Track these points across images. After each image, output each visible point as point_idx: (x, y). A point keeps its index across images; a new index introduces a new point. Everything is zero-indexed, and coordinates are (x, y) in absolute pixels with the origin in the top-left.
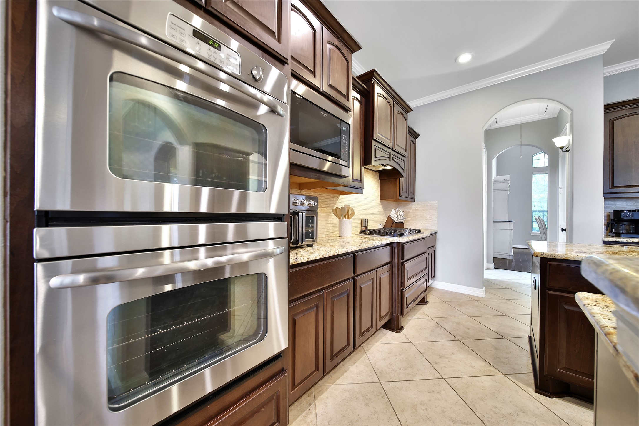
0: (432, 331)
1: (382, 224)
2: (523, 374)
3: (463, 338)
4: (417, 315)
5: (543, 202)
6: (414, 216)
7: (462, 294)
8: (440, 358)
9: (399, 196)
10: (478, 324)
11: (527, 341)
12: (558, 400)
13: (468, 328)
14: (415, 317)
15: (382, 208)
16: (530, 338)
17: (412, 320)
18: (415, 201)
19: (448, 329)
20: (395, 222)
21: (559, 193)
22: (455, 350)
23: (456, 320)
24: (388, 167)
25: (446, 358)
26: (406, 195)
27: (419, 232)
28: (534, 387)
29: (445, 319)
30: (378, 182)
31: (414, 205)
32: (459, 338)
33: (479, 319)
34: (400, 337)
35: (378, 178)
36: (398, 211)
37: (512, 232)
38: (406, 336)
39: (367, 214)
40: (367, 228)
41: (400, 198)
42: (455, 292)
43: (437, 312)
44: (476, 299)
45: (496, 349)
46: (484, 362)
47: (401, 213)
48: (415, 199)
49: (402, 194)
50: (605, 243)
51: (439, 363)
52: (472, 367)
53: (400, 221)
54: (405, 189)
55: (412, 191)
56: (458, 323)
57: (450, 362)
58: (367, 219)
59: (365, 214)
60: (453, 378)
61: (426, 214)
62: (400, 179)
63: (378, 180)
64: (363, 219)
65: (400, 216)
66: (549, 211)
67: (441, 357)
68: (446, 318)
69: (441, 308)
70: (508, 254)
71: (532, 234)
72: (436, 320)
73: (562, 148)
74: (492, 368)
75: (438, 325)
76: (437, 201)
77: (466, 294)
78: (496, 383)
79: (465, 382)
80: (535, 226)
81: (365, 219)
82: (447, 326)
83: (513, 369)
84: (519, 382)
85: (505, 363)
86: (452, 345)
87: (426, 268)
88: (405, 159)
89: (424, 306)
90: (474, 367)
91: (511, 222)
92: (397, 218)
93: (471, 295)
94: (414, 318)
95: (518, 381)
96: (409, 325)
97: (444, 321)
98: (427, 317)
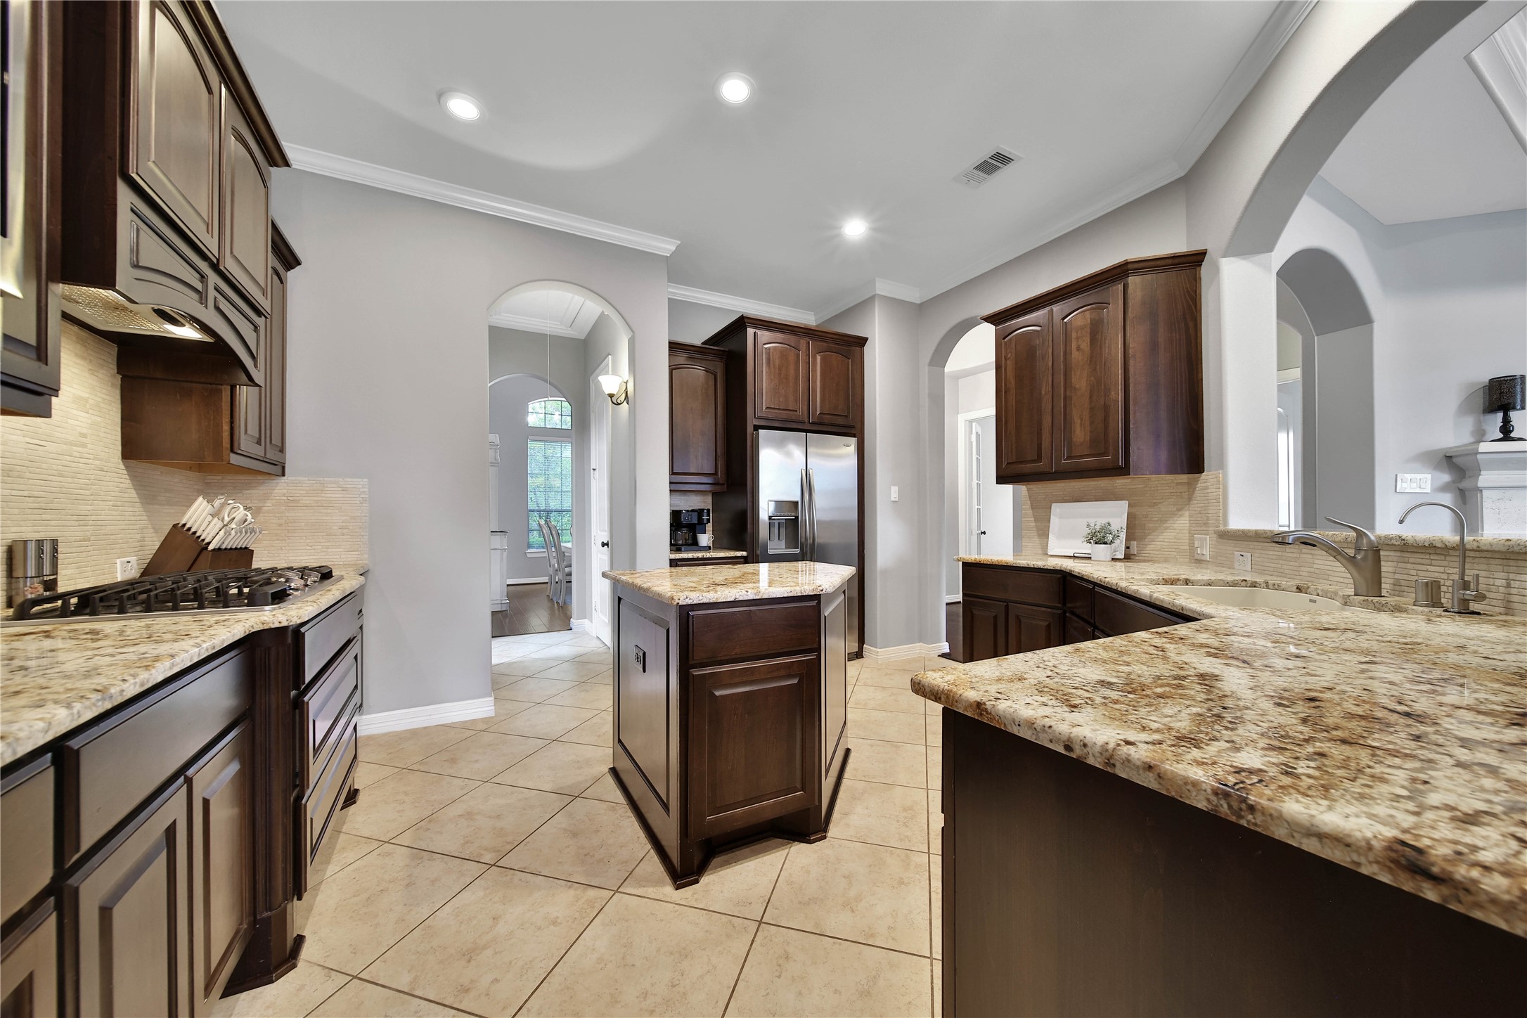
0: (408, 885)
1: (133, 559)
2: (642, 862)
3: (499, 851)
4: (335, 858)
5: (560, 494)
6: (280, 525)
7: (443, 725)
8: (469, 961)
9: (232, 451)
10: (512, 793)
11: (610, 781)
12: (706, 878)
13: (498, 817)
14: (331, 869)
15: (132, 494)
16: (614, 771)
17: (323, 887)
18: (283, 475)
19: (452, 848)
20: (211, 547)
21: (592, 478)
22: (495, 903)
23: (458, 809)
24: (188, 332)
25: (485, 947)
26: (258, 451)
27: (326, 575)
28: (667, 879)
29: (430, 821)
30: (113, 385)
31: (280, 488)
32: (488, 858)
33: (508, 778)
34: (302, 987)
35: (115, 367)
36: (223, 505)
37: (505, 554)
38: (325, 967)
39: (48, 517)
40: (51, 585)
41: (234, 459)
42: (425, 728)
43: (399, 812)
44: (481, 726)
45: (575, 835)
46: (570, 887)
47: (241, 513)
48: (283, 468)
49: (245, 444)
50: (674, 563)
51: (472, 981)
52: (554, 923)
53: (234, 541)
54: (253, 430)
55: (276, 440)
56: (469, 815)
57: (501, 952)
58: (54, 544)
59: (38, 517)
60: (530, 997)
61: (329, 518)
62: (233, 388)
63: (113, 376)
64: (25, 542)
65: (233, 525)
66: (574, 511)
67: (469, 955)
68: (430, 818)
69: (406, 793)
70: (499, 602)
71: (529, 555)
72: (406, 839)
73: (611, 396)
74: (592, 893)
75: (420, 853)
76: (366, 480)
77: (453, 723)
78: (615, 925)
79: (560, 984)
80: (535, 537)
81: (40, 543)
82: (447, 841)
83: (622, 863)
84: (645, 889)
85: (605, 860)
86: (481, 894)
87: (356, 687)
88: (260, 321)
89: (350, 813)
90: (559, 921)
91: (504, 534)
92: (222, 533)
93: (466, 722)
94: (329, 873)
95: (644, 887)
96: (320, 914)
97: (429, 829)
98: (375, 845)
